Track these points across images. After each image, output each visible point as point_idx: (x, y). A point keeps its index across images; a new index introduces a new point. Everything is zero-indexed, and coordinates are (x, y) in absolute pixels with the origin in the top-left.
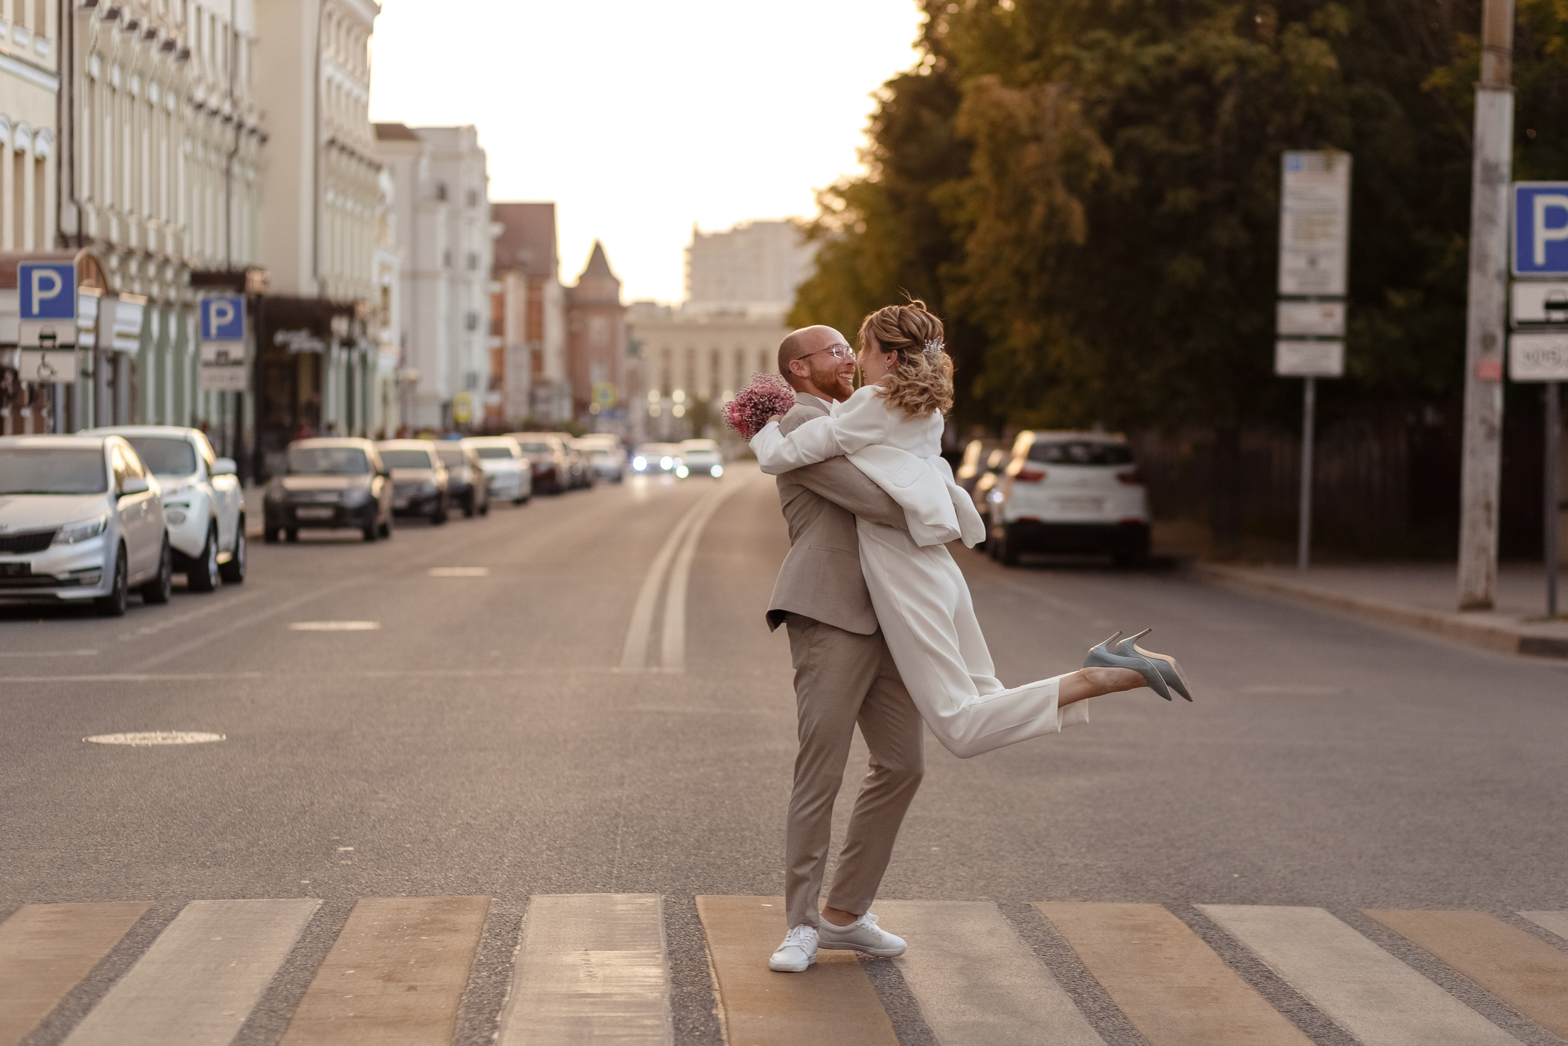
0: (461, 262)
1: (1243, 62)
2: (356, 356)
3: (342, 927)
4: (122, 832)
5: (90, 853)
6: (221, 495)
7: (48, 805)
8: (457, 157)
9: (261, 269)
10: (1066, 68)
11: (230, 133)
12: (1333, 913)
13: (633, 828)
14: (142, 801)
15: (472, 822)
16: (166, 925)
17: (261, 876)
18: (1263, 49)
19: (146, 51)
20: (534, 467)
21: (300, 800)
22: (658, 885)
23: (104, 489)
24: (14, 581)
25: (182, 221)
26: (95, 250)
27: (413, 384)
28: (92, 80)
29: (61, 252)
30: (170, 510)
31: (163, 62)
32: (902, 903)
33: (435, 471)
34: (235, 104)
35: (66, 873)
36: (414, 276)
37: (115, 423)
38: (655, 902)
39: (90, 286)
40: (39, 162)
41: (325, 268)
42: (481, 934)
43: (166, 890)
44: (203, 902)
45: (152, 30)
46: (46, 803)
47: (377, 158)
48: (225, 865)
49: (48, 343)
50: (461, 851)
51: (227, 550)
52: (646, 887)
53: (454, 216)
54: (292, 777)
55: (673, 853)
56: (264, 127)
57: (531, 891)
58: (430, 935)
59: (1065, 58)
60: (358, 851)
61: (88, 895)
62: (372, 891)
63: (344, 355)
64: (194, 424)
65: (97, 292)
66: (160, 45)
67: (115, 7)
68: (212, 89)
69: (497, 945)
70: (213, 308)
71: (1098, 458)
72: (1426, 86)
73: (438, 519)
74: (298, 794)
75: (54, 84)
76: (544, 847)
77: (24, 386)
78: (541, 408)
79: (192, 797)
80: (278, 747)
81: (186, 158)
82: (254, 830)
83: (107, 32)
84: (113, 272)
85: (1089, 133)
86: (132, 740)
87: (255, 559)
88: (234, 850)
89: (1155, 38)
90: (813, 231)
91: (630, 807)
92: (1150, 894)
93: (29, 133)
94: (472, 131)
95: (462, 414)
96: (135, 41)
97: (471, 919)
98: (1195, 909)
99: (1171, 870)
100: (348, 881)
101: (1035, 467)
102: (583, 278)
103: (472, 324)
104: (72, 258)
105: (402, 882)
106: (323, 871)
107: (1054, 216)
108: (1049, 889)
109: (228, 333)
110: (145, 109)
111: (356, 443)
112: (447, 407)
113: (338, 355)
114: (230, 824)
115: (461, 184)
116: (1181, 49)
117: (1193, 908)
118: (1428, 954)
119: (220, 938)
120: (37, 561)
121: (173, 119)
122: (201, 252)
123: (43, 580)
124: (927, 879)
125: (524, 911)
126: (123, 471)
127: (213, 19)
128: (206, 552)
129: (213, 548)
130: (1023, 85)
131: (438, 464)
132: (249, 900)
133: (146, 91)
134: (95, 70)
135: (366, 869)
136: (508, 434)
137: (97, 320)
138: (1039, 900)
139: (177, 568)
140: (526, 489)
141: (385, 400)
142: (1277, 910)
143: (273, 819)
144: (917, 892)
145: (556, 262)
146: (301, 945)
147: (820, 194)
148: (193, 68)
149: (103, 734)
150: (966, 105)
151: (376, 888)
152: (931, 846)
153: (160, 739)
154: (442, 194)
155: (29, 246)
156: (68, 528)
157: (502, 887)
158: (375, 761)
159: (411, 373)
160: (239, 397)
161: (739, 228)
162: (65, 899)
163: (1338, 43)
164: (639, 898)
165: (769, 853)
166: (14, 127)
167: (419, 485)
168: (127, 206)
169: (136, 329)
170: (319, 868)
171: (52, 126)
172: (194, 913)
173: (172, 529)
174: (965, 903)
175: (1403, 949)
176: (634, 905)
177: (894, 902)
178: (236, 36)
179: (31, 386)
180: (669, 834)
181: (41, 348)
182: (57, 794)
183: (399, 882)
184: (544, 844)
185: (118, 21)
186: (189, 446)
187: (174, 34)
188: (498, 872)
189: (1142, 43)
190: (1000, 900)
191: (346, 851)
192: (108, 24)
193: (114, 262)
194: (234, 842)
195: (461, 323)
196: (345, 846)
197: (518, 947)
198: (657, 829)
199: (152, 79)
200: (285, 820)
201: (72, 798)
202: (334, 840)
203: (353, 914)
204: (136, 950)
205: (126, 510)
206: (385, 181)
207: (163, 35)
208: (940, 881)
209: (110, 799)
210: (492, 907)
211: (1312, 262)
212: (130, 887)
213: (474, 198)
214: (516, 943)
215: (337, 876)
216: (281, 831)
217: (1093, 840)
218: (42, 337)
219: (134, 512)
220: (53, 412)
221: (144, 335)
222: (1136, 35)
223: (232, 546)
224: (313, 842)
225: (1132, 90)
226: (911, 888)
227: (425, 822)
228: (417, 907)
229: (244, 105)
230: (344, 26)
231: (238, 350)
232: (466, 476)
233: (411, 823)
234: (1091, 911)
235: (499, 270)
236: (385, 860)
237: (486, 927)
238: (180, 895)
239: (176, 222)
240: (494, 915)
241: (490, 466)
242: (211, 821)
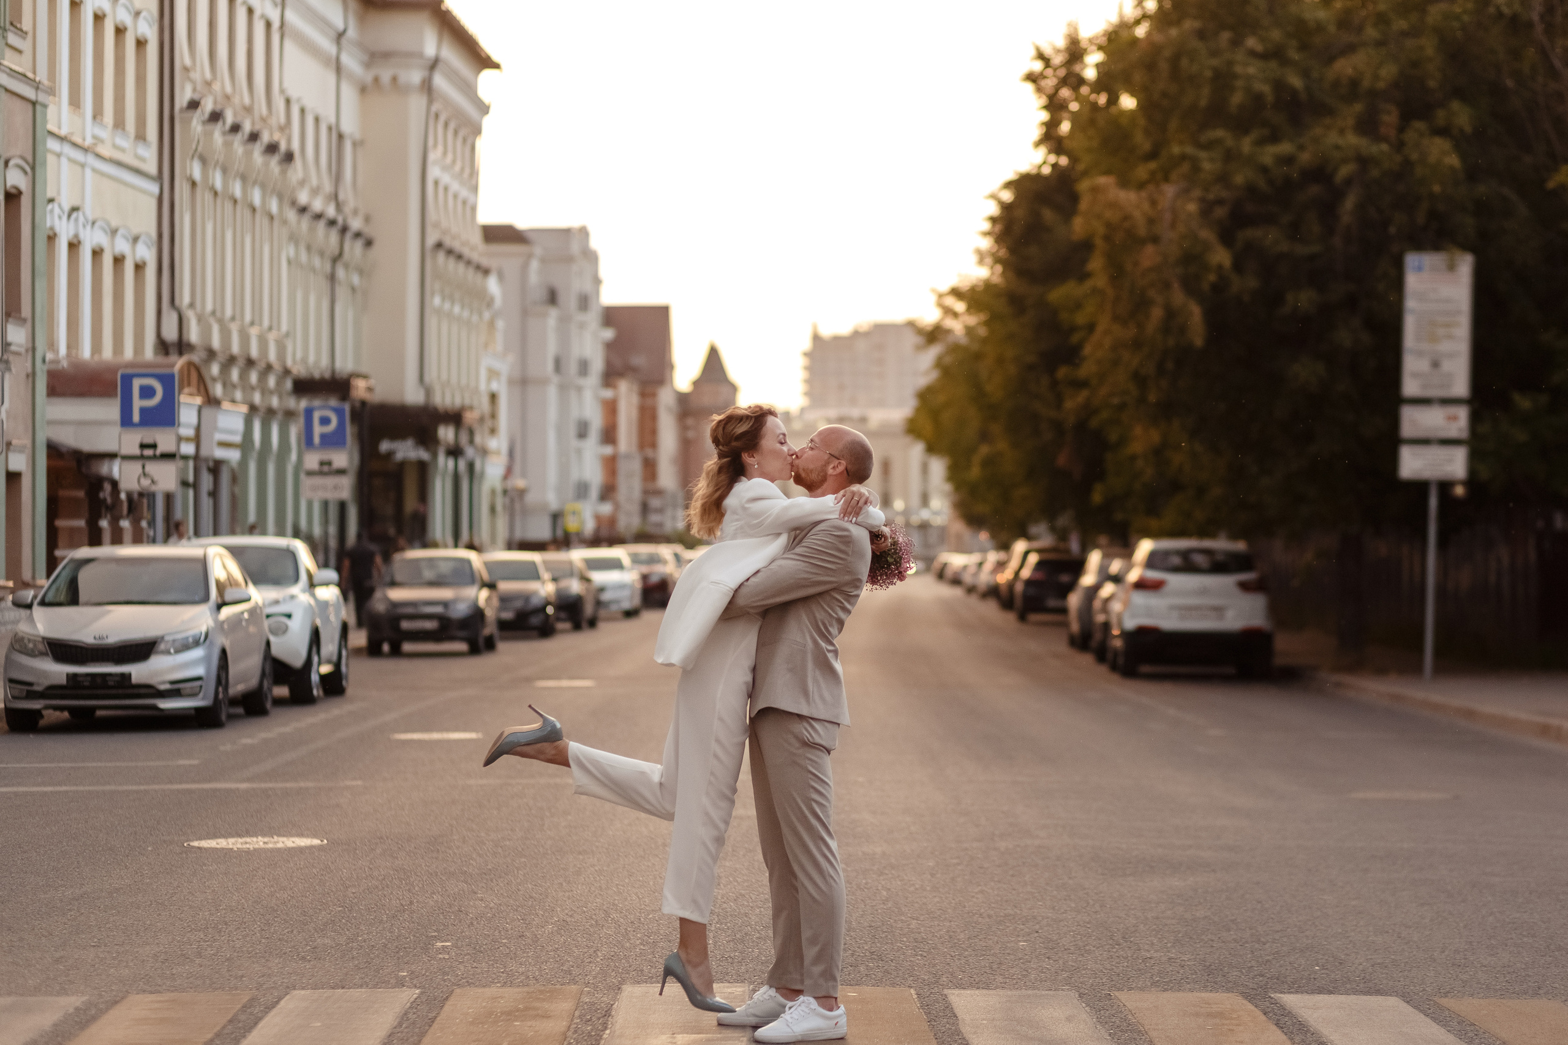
0: (573, 368)
1: (1364, 161)
2: (462, 465)
3: (438, 1014)
4: (224, 930)
5: (193, 948)
6: (324, 605)
7: (151, 905)
8: (569, 259)
9: (365, 377)
10: (1185, 167)
11: (334, 237)
12: (1408, 1002)
13: (726, 925)
14: (243, 901)
15: (569, 919)
16: (267, 1013)
17: (359, 969)
18: (1384, 147)
19: (248, 154)
20: (645, 577)
21: (400, 900)
22: (747, 976)
23: (206, 599)
24: (114, 692)
25: (284, 328)
26: (195, 358)
27: (522, 493)
28: (194, 184)
29: (161, 359)
30: (272, 620)
31: (266, 164)
32: (984, 992)
33: (543, 583)
34: (339, 207)
35: (170, 966)
36: (523, 382)
37: (216, 533)
38: (743, 991)
39: (191, 395)
40: (139, 267)
41: (431, 375)
42: (572, 1020)
43: (268, 981)
44: (303, 992)
45: (255, 132)
46: (150, 903)
47: (485, 262)
48: (325, 959)
49: (149, 452)
50: (557, 946)
51: (329, 662)
52: (735, 977)
53: (564, 321)
54: (392, 878)
55: (764, 947)
56: (368, 231)
57: (623, 982)
58: (522, 1021)
59: (1184, 157)
60: (455, 946)
61: (191, 985)
62: (468, 982)
63: (451, 463)
64: (296, 534)
65: (198, 400)
66: (263, 148)
67: (218, 110)
68: (315, 192)
69: (587, 1030)
70: (317, 415)
71: (1219, 566)
72: (1551, 185)
73: (546, 631)
74: (398, 894)
75: (154, 188)
76: (638, 942)
77: (123, 496)
78: (654, 518)
79: (292, 897)
80: (379, 851)
81: (289, 262)
82: (354, 928)
83: (209, 135)
84: (214, 380)
85: (1207, 234)
86: (233, 844)
87: (357, 672)
88: (334, 945)
89: (1274, 137)
90: (933, 335)
91: (725, 905)
92: (1230, 985)
93: (130, 238)
94: (584, 232)
95: (572, 525)
96: (238, 143)
97: (564, 1006)
98: (1272, 998)
99: (1253, 963)
100: (445, 973)
101: (1153, 575)
102: (696, 384)
103: (582, 432)
104: (173, 366)
105: (497, 974)
106: (421, 964)
107: (1172, 317)
108: (1131, 980)
109: (331, 441)
110: (248, 213)
111: (462, 553)
112: (556, 517)
113: (444, 463)
114: (330, 922)
115: (572, 287)
116: (1301, 148)
117: (1270, 997)
118: (1494, 1039)
119: (319, 1024)
120: (138, 672)
121: (276, 223)
122: (304, 360)
123: (143, 691)
124: (1012, 971)
125: (615, 999)
126: (226, 580)
127: (317, 120)
128: (308, 662)
129: (315, 659)
130: (1141, 186)
131: (546, 576)
132: (348, 990)
133: (249, 195)
134: (197, 174)
135: (463, 962)
136: (618, 545)
137: (198, 429)
138: (1119, 990)
139: (278, 681)
140: (637, 601)
141: (493, 510)
142: (1353, 998)
143: (372, 917)
144: (1001, 983)
145: (672, 367)
146: (398, 1030)
147: (941, 296)
148: (297, 171)
149: (205, 839)
150: (1084, 205)
151: (472, 979)
152: (1020, 941)
153: (261, 843)
154: (552, 298)
155: (129, 354)
156: (167, 638)
157: (595, 978)
158: (474, 864)
159: (520, 483)
160: (342, 506)
161: (861, 330)
162: (169, 990)
163: (1461, 142)
164: (728, 987)
165: (859, 948)
166: (114, 232)
167: (526, 597)
168: (229, 313)
169: (237, 439)
170: (416, 962)
171: (153, 233)
172: (294, 1002)
173: (272, 639)
174: (1047, 992)
175: (1470, 1034)
176: (723, 994)
177: (977, 992)
178: (341, 137)
179: (129, 495)
180: (762, 930)
181: (142, 457)
182: (160, 894)
183: (494, 973)
184: (638, 939)
185: (220, 123)
186: (292, 555)
187: (276, 137)
188: (591, 965)
189: (1261, 142)
190: (1082, 990)
191: (443, 946)
192: (210, 127)
193: (215, 369)
194: (334, 938)
195: (572, 431)
196: (442, 942)
197: (608, 1032)
198: (750, 925)
199: (255, 183)
200: (385, 918)
201: (174, 899)
202: (432, 936)
203: (449, 1003)
204: (238, 1034)
205: (228, 619)
206: (493, 285)
207: (266, 138)
208: (1025, 973)
209: (212, 899)
210: (584, 996)
211: (1436, 364)
212: (232, 979)
213: (584, 302)
214: (606, 1028)
215: (434, 968)
216: (380, 928)
217: (1180, 935)
218: (143, 446)
219: (236, 622)
220: (152, 523)
221: (245, 445)
222: (1254, 135)
223: (335, 658)
224: (412, 937)
225: (1251, 190)
226: (995, 979)
227: (522, 920)
228: (509, 996)
229: (348, 209)
230: (452, 126)
231: (341, 459)
232: (575, 587)
233: (508, 920)
234: (1169, 1000)
235: (610, 376)
236: (482, 954)
237: (577, 1013)
238: (280, 985)
239: (279, 329)
240: (586, 1003)
241: (599, 577)
242: (312, 919)
